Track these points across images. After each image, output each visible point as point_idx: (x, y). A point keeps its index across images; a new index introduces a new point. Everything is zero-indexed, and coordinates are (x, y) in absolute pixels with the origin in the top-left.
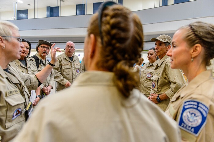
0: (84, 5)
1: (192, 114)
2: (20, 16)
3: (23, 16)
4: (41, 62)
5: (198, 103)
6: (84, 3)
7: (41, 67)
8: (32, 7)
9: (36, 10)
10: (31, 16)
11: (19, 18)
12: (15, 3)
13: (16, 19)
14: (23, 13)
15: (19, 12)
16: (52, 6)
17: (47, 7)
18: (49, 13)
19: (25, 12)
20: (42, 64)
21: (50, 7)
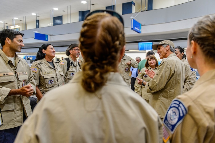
0: (114, 6)
1: (174, 112)
2: (56, 22)
3: (58, 21)
4: (72, 63)
5: (180, 103)
6: (113, 5)
7: (72, 68)
8: (66, 13)
9: (69, 15)
10: (65, 21)
11: (55, 24)
12: (52, 11)
13: (52, 25)
14: (59, 19)
15: (55, 18)
16: (83, 11)
17: (79, 12)
18: (81, 17)
19: (60, 18)
20: (73, 66)
21: (82, 11)
